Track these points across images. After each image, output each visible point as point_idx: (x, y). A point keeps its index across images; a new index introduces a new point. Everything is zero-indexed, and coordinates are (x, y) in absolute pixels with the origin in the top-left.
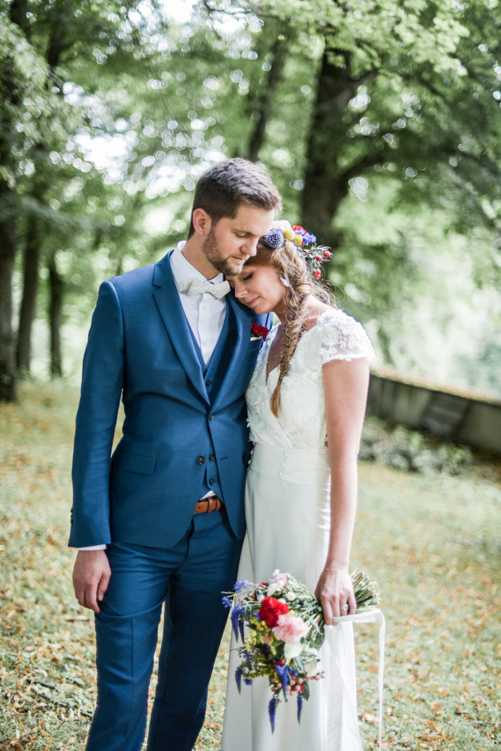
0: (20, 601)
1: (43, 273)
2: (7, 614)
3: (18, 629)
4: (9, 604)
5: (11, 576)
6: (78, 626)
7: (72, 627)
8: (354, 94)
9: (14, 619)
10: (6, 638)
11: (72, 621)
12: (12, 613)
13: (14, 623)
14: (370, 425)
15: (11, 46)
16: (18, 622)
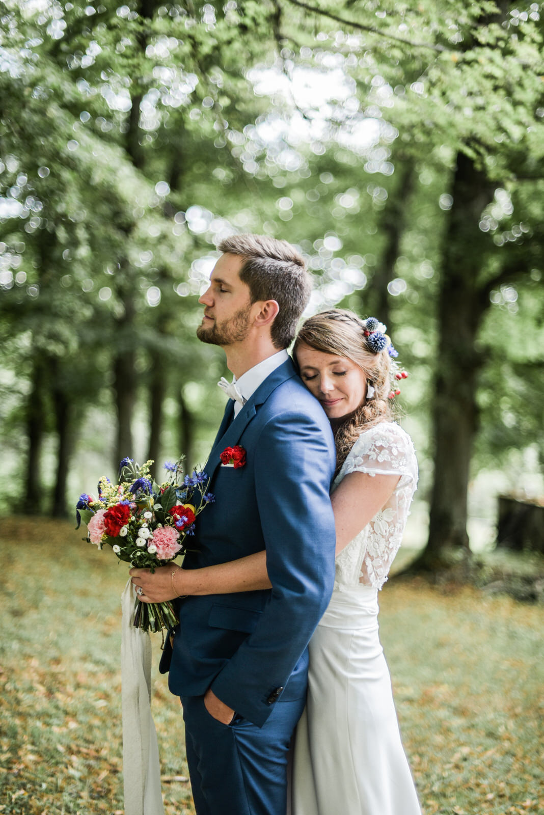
0: (115, 760)
1: (170, 408)
2: (98, 774)
3: (109, 791)
4: (104, 765)
5: (109, 734)
6: (174, 787)
7: (169, 789)
8: (491, 199)
9: (106, 780)
10: (95, 802)
11: (168, 782)
12: (104, 774)
13: (106, 786)
14: (532, 561)
15: (113, 171)
16: (109, 784)
